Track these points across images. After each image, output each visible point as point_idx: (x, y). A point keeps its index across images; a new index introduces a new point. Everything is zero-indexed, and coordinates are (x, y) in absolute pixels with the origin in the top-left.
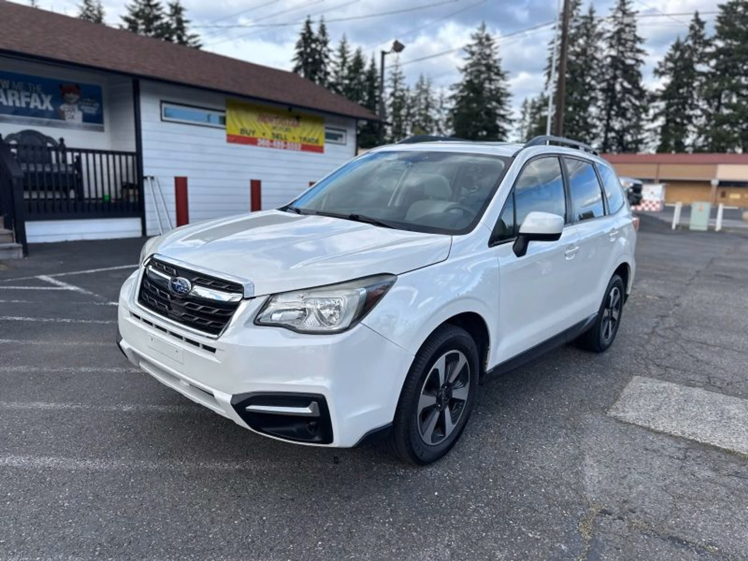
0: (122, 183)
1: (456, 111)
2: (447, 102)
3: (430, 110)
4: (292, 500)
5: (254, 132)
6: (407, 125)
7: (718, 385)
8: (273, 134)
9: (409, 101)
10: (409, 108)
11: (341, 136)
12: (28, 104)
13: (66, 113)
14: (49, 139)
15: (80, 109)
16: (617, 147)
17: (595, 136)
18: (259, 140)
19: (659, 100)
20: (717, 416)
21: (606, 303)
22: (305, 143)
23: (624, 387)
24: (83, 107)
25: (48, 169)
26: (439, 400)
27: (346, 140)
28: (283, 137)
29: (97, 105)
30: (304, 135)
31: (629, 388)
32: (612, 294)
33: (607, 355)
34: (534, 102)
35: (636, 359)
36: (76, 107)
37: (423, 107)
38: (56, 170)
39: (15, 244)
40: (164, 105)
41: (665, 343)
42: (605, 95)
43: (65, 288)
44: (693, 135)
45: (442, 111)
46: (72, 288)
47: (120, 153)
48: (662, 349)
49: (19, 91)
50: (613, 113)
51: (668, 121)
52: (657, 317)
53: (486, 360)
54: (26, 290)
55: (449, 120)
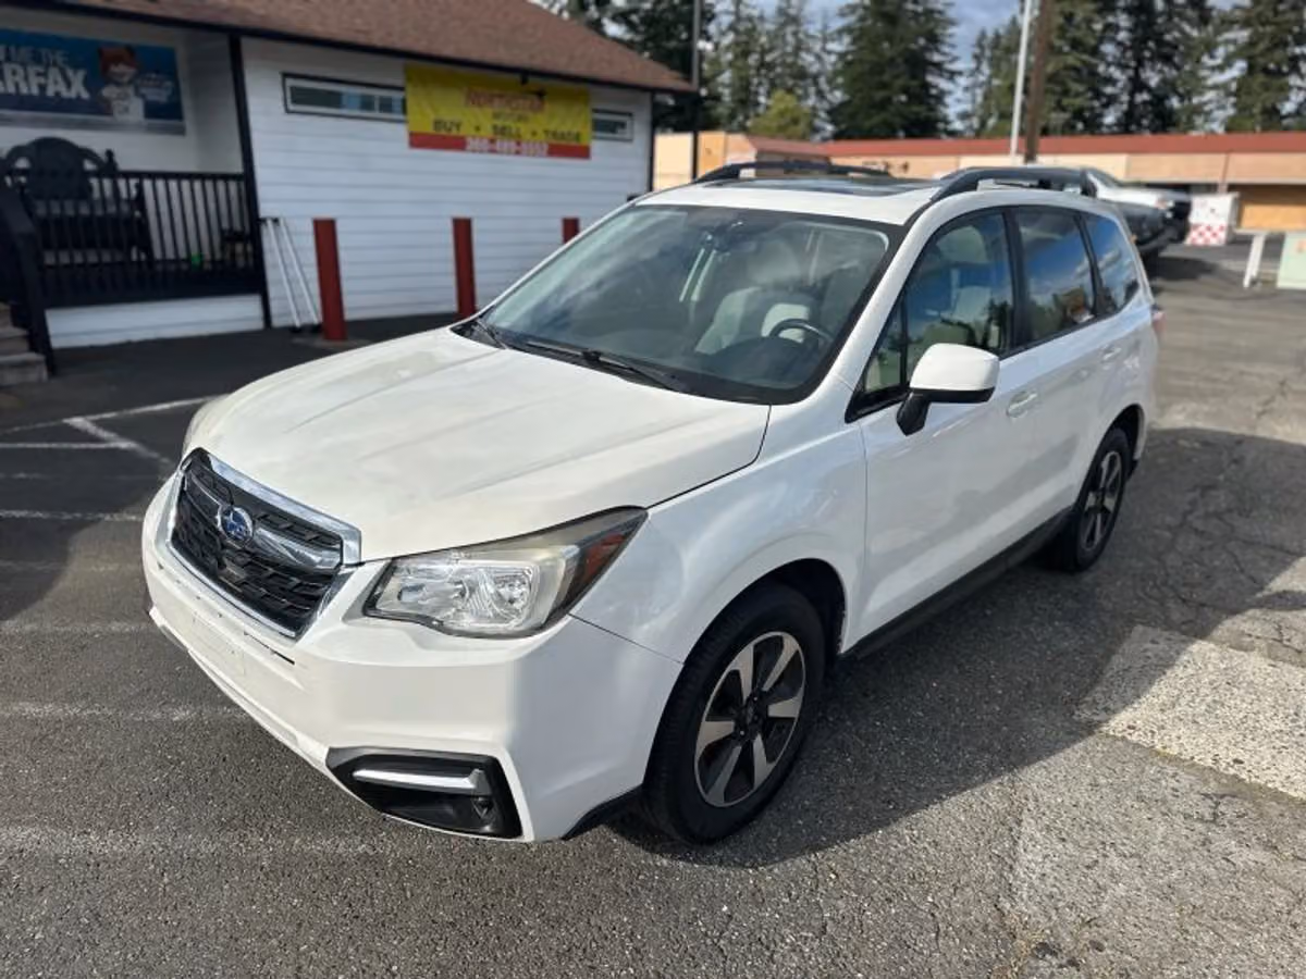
0: (222, 231)
1: (850, 57)
2: (833, 40)
3: (803, 55)
4: (453, 925)
5: (458, 126)
6: (760, 84)
7: (1296, 647)
8: (495, 127)
9: (763, 39)
10: (764, 52)
11: (623, 125)
12: (42, 88)
13: (114, 103)
14: (87, 154)
15: (138, 94)
16: (1152, 121)
17: (1112, 100)
18: (469, 140)
19: (1236, 26)
20: (1287, 721)
21: (1092, 481)
22: (554, 142)
23: (1113, 652)
24: (143, 91)
25: (84, 210)
26: (740, 724)
27: (632, 133)
28: (514, 131)
29: (169, 84)
30: (552, 126)
31: (1123, 654)
32: (1105, 464)
33: (1088, 578)
34: (998, 37)
35: (1143, 589)
36: (130, 90)
37: (789, 49)
38: (99, 212)
39: (33, 356)
40: (290, 82)
41: (1202, 549)
42: (1134, 19)
43: (112, 445)
44: (1298, 95)
45: (825, 56)
46: (124, 445)
47: (214, 177)
48: (1197, 562)
49: (24, 65)
50: (1147, 54)
51: (1251, 69)
52: (1194, 489)
53: (840, 633)
54: (43, 449)
55: (836, 73)
